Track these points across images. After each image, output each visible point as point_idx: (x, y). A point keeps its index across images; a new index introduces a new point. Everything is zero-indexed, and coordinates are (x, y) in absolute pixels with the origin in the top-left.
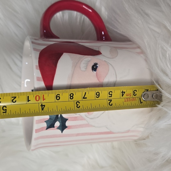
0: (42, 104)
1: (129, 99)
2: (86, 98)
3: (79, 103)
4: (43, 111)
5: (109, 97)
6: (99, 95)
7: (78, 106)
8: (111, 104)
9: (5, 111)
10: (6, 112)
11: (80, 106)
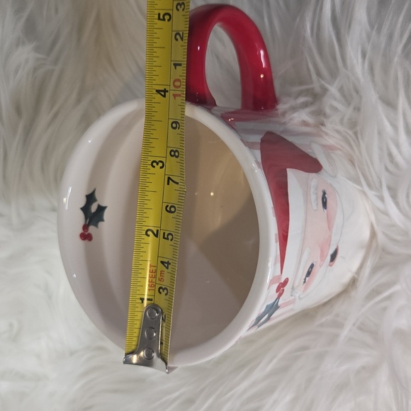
0: (167, 91)
1: (154, 274)
2: (168, 184)
3: (161, 168)
4: (154, 91)
5: (164, 233)
6: (170, 212)
7: (155, 164)
8: (149, 233)
9: (161, 17)
10: (159, 19)
11: (154, 167)
